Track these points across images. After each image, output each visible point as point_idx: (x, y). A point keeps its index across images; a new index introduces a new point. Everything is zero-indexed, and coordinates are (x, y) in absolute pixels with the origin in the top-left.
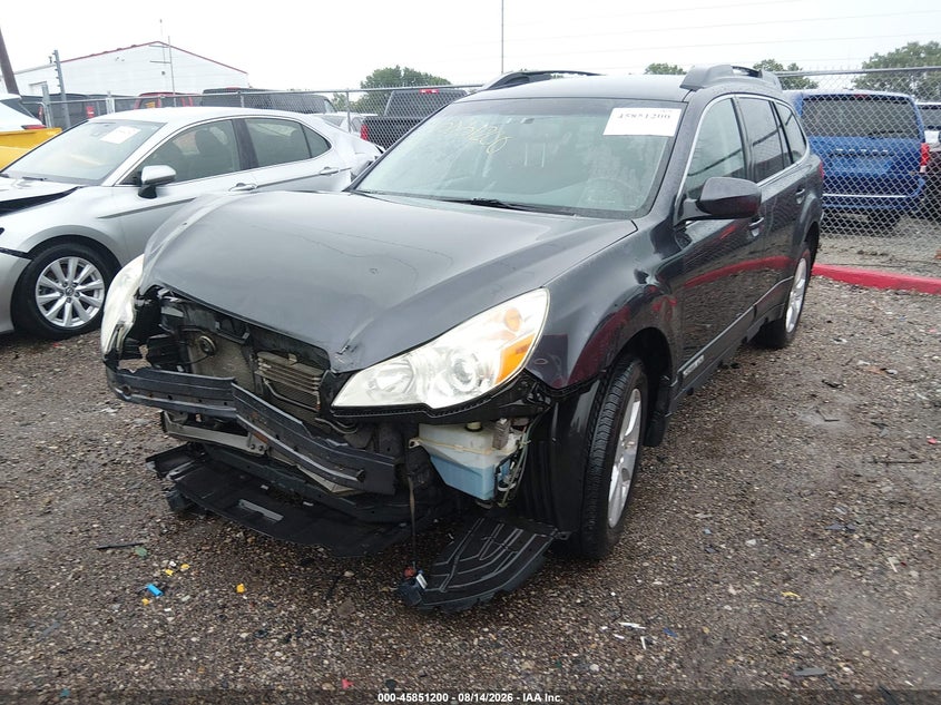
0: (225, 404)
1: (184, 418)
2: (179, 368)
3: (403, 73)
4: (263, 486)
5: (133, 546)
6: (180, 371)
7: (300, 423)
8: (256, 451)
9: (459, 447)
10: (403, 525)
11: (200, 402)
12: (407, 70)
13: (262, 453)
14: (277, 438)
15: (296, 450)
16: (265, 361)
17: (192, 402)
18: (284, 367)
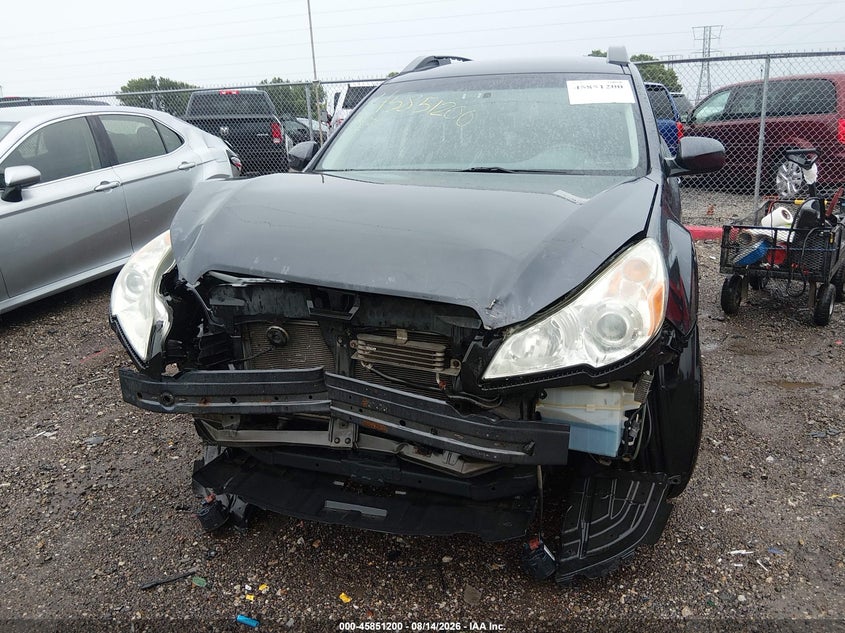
0: (311, 397)
1: (236, 423)
2: (231, 366)
3: (158, 83)
4: (337, 483)
5: (185, 577)
6: (232, 370)
7: (444, 403)
8: (342, 444)
9: (591, 407)
10: (518, 497)
11: (277, 399)
12: (162, 79)
13: (351, 445)
14: (403, 423)
15: (436, 434)
16: (368, 343)
17: (265, 401)
18: (396, 346)
